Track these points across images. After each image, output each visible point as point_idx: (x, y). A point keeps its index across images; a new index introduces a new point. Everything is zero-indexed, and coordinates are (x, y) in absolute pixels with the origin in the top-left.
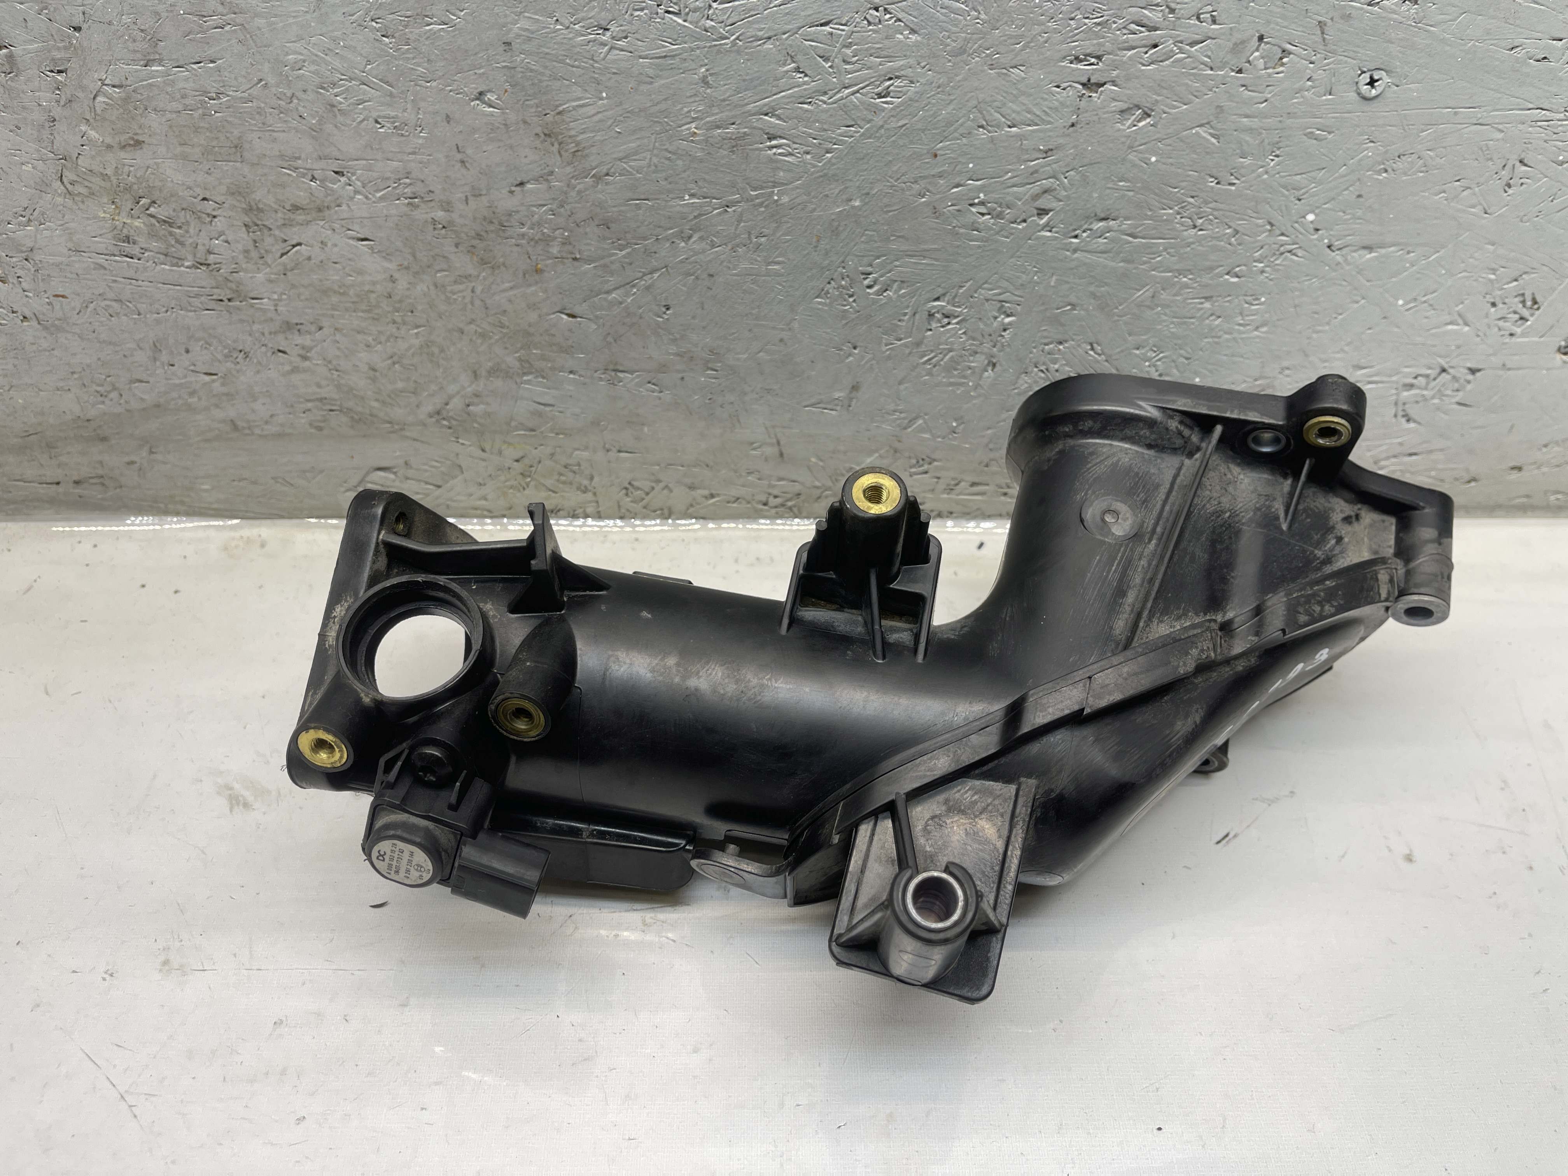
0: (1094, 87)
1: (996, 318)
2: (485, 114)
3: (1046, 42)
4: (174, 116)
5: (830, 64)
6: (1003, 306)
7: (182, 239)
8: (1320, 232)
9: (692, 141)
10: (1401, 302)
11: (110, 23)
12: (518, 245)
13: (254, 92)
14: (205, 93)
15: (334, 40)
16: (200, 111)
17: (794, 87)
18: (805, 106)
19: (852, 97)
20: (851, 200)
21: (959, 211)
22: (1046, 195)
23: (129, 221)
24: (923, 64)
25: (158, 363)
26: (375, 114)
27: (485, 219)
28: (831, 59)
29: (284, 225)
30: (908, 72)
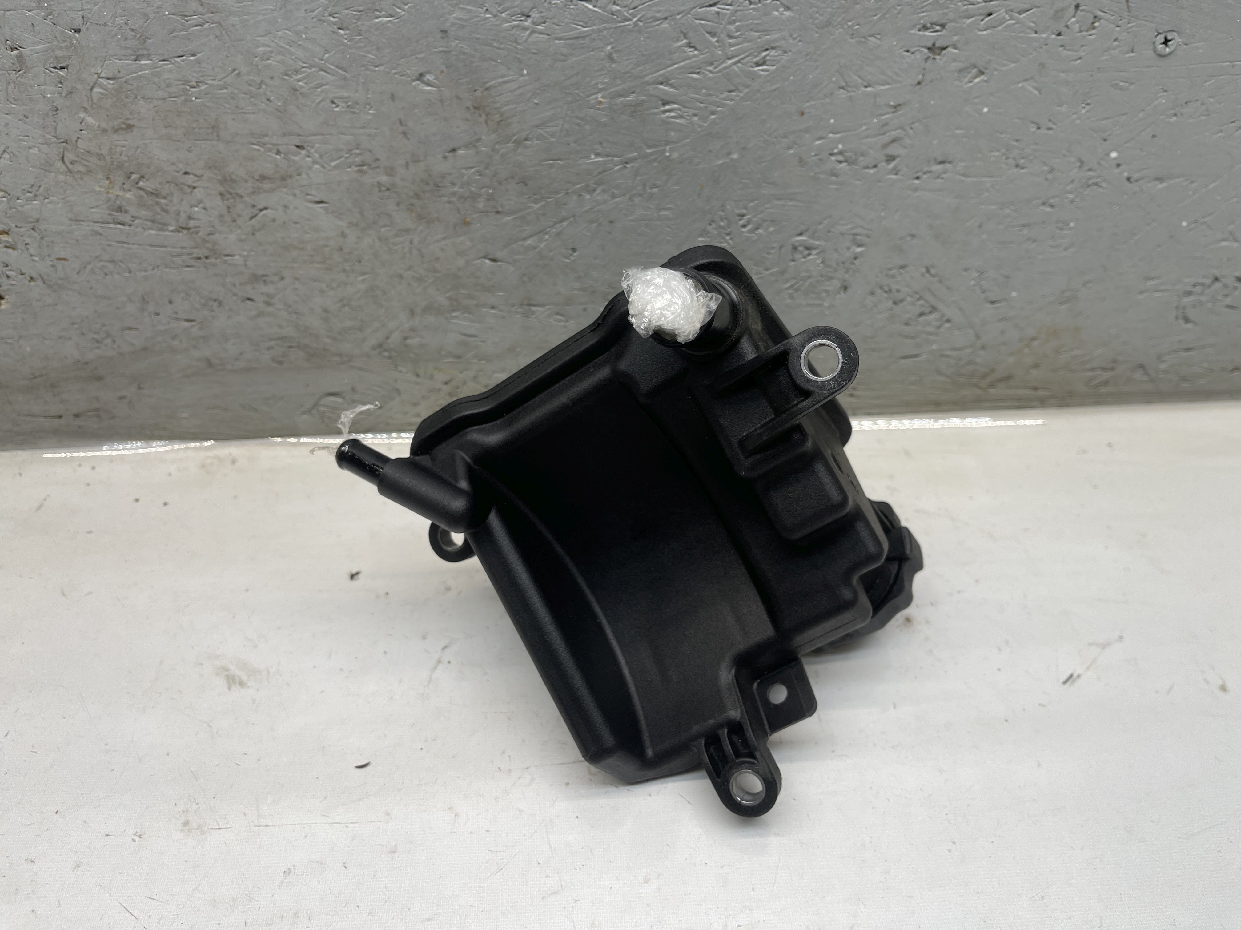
0: (938, 51)
1: (848, 248)
2: (423, 92)
3: (899, 13)
4: (160, 102)
5: (716, 39)
6: (855, 239)
7: (167, 208)
8: (1122, 167)
9: (599, 109)
10: (1184, 224)
11: (105, 25)
12: (449, 202)
13: (229, 80)
14: (187, 82)
15: (298, 33)
16: (183, 98)
17: (686, 59)
18: (694, 76)
19: (735, 67)
20: (729, 154)
21: (820, 160)
22: (895, 144)
23: (121, 194)
24: (795, 36)
25: (146, 313)
26: (331, 96)
27: (422, 181)
28: (718, 34)
29: (253, 193)
30: (782, 43)
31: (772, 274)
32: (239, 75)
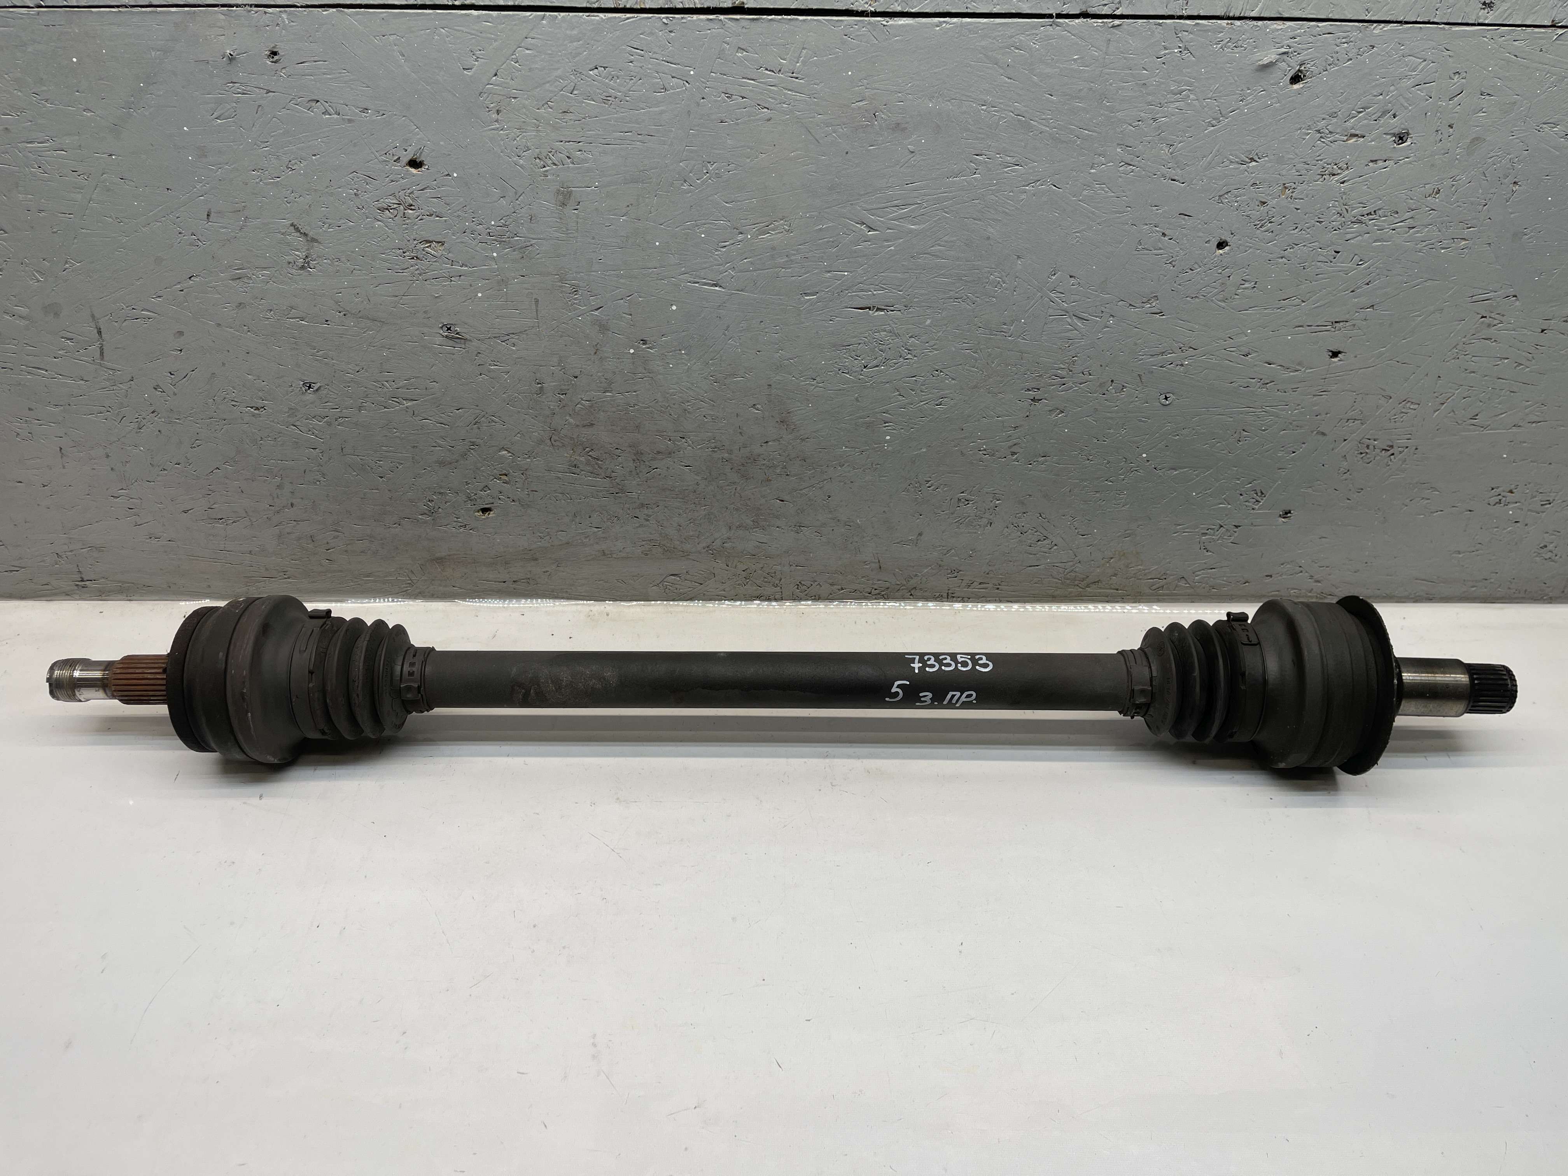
31: (946, 514)
32: (657, 402)
